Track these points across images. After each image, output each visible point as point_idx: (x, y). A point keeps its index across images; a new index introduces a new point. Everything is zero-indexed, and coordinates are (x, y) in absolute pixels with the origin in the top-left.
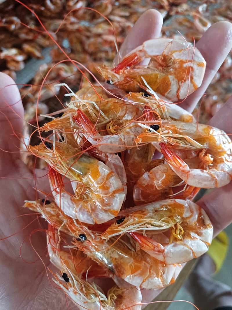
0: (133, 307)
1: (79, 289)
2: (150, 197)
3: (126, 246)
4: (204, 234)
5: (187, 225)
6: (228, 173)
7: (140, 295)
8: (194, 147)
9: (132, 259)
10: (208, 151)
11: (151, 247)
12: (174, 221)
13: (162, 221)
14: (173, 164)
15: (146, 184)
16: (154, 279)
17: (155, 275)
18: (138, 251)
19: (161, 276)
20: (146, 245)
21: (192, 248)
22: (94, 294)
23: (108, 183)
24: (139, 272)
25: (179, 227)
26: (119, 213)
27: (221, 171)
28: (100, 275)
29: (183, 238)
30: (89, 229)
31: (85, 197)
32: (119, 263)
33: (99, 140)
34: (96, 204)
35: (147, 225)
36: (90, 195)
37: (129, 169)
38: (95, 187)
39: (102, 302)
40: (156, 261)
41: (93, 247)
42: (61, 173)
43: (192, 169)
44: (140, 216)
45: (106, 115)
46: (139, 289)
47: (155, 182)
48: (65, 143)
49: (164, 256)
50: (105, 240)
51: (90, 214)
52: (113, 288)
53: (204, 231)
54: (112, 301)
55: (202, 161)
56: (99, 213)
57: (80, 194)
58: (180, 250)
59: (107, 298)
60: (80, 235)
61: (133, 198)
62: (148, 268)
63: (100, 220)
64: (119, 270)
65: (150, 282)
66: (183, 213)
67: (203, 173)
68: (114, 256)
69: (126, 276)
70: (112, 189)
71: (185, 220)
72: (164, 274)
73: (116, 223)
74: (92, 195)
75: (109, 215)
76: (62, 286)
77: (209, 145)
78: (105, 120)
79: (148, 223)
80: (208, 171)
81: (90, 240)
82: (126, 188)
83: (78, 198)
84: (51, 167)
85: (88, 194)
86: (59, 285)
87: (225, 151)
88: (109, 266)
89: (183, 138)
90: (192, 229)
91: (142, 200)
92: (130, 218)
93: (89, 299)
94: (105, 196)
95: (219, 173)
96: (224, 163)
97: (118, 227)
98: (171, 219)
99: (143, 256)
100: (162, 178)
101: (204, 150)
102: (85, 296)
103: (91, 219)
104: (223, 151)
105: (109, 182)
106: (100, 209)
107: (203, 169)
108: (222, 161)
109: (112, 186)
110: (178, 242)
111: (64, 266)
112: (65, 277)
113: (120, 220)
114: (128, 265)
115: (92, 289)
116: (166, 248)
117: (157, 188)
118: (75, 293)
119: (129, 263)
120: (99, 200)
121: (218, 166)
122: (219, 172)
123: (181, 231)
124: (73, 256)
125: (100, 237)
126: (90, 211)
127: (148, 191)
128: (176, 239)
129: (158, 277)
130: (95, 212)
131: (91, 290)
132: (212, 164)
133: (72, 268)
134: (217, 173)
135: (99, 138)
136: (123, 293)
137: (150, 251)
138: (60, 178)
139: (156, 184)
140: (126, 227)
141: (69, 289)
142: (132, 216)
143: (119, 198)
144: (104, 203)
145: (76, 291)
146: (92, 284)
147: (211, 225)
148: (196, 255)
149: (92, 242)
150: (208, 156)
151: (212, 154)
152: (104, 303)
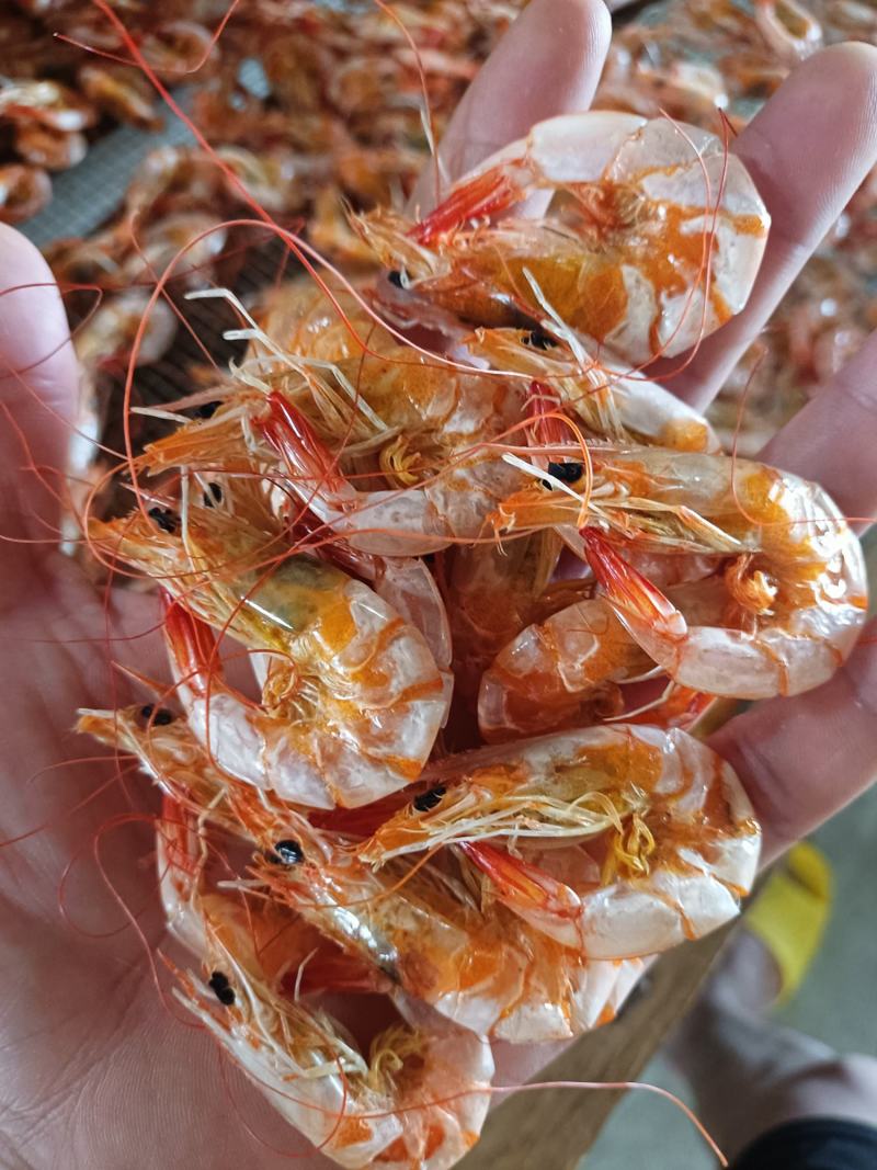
0: (461, 1099)
1: (268, 1030)
2: (541, 714)
3: (444, 890)
4: (727, 856)
5: (669, 821)
6: (826, 643)
7: (487, 1059)
8: (708, 545)
9: (465, 936)
10: (760, 563)
11: (535, 897)
12: (620, 807)
13: (580, 805)
14: (627, 606)
15: (526, 671)
16: (541, 1007)
17: (544, 996)
18: (488, 908)
19: (568, 998)
20: (518, 891)
21: (681, 905)
22: (320, 1048)
23: (385, 659)
24: (488, 982)
25: (640, 827)
26: (425, 768)
27: (804, 636)
28: (345, 984)
29: (653, 869)
30: (315, 825)
31: (300, 710)
32: (419, 947)
33: (350, 508)
34: (341, 737)
35: (523, 820)
36: (319, 704)
37: (465, 614)
38: (337, 674)
39: (350, 1078)
40: (550, 946)
41: (326, 889)
42: (209, 623)
43: (699, 628)
44: (500, 785)
45: (380, 413)
46: (485, 1039)
47: (561, 666)
48: (225, 513)
49: (579, 931)
50: (369, 866)
51: (317, 771)
52: (390, 1030)
53: (726, 845)
54: (384, 1075)
55: (733, 599)
56: (350, 769)
57: (282, 701)
58: (640, 911)
59: (369, 1064)
60: (280, 845)
61: (475, 716)
62: (520, 970)
63: (353, 795)
64: (417, 972)
65: (526, 1017)
66: (657, 777)
67: (737, 642)
68: (399, 925)
69: (440, 994)
70: (400, 683)
71: (661, 805)
72: (575, 991)
73: (414, 809)
74: (325, 705)
75: (387, 776)
76: (206, 1018)
77: (764, 538)
78: (374, 435)
79: (527, 812)
80: (757, 638)
81: (317, 863)
82: (449, 681)
83: (273, 714)
84: (172, 599)
85: (310, 700)
86: (197, 1014)
87: (819, 564)
88: (382, 956)
89: (670, 513)
90: (687, 836)
91: (509, 725)
92: (463, 789)
93: (305, 1068)
94: (372, 707)
95: (793, 645)
96: (814, 607)
97: (420, 823)
98: (612, 799)
99: (504, 925)
100: (585, 653)
101: (745, 558)
102: (288, 1053)
103: (321, 791)
104: (814, 563)
105: (390, 658)
106: (355, 754)
107: (740, 629)
108: (808, 599)
109: (400, 671)
110: (633, 883)
111: (217, 946)
112: (221, 985)
113: (426, 796)
114: (448, 956)
115: (316, 1032)
116: (588, 902)
117: (564, 687)
118: (256, 1044)
119: (453, 949)
120: (351, 724)
121: (793, 616)
122: (796, 642)
123: (644, 840)
124: (251, 912)
125: (353, 854)
126: (320, 764)
127: (533, 696)
128: (625, 870)
129: (553, 1003)
130: (335, 764)
131: (313, 1035)
132: (770, 608)
133: (246, 954)
134: (786, 643)
135: (352, 501)
136: (425, 1048)
137: (532, 911)
138: (207, 639)
139: (564, 671)
140: (448, 824)
141: (233, 1030)
142: (471, 783)
143: (422, 716)
144: (368, 731)
145: (257, 1035)
146: (315, 1013)
147: (754, 822)
148: (693, 930)
149: (322, 870)
150: (759, 581)
151: (774, 573)
152: (357, 1083)
